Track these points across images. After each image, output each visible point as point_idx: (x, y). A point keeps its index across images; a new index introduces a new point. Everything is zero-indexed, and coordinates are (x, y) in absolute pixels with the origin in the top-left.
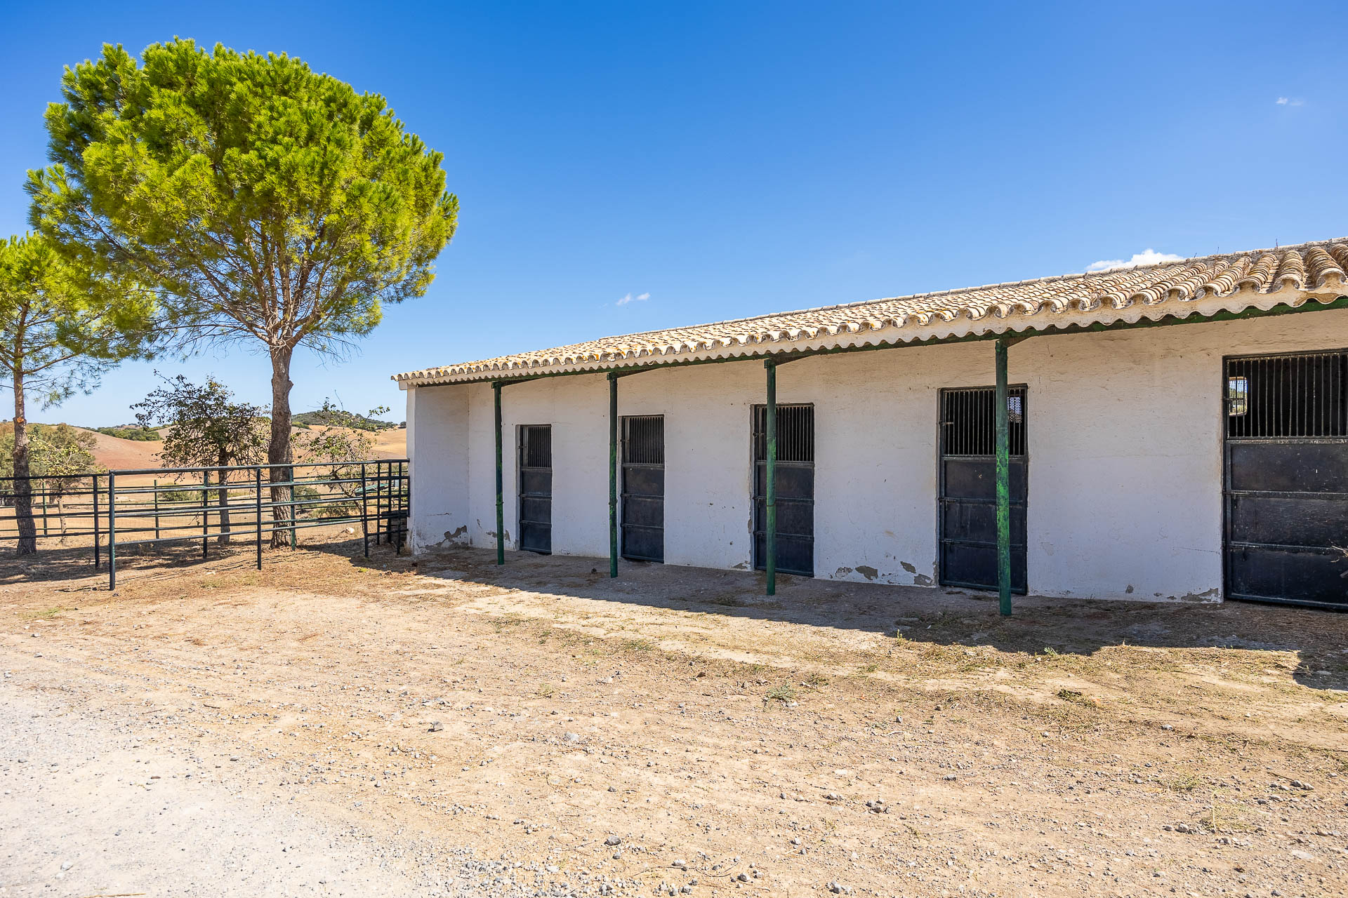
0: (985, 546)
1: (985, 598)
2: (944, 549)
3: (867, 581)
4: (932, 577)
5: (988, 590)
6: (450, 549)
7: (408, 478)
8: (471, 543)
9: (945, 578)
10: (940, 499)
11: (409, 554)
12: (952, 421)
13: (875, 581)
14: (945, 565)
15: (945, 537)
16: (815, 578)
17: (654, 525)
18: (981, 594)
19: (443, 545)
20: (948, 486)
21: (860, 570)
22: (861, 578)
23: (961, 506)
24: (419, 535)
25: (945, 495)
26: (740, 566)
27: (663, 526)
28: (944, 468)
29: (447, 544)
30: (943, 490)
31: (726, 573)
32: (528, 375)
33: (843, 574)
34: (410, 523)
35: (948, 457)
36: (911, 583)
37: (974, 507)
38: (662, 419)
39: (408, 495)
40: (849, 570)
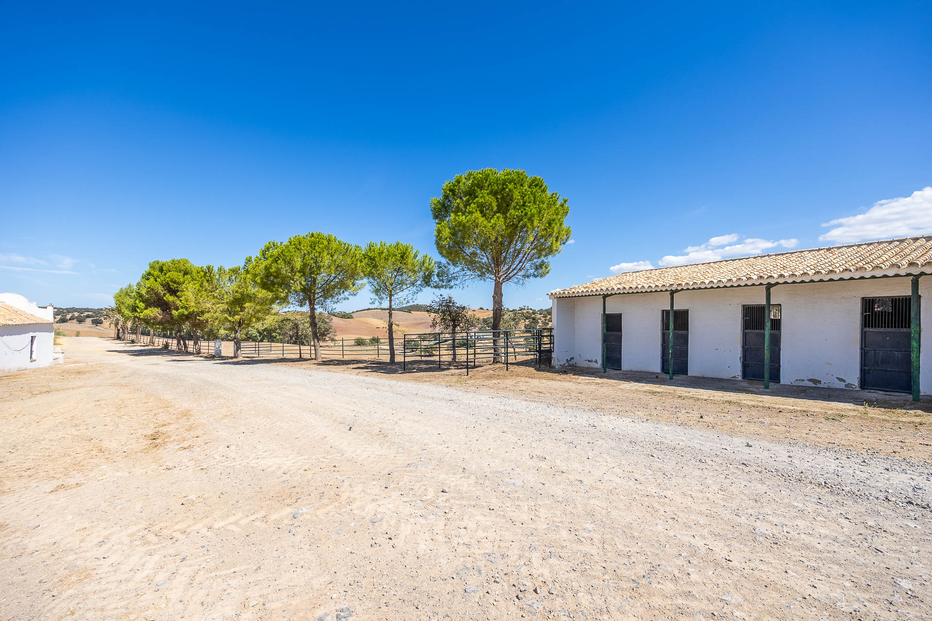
0: (891, 371)
1: (891, 395)
2: (863, 372)
3: (815, 386)
4: (857, 385)
5: (892, 392)
6: (568, 366)
7: (553, 336)
8: (576, 364)
9: (864, 385)
10: (861, 349)
11: (554, 367)
12: (869, 312)
13: (819, 385)
14: (864, 380)
15: (865, 366)
16: (781, 383)
17: (681, 358)
18: (888, 393)
19: (565, 365)
20: (866, 343)
21: (810, 380)
22: (811, 384)
23: (875, 353)
24: (557, 360)
25: (865, 347)
26: (734, 377)
27: (687, 358)
28: (864, 335)
29: (567, 364)
30: (863, 344)
31: (728, 380)
32: (612, 293)
33: (799, 382)
34: (554, 355)
35: (867, 329)
36: (844, 387)
37: (883, 353)
38: (688, 311)
39: (553, 343)
40: (803, 380)
